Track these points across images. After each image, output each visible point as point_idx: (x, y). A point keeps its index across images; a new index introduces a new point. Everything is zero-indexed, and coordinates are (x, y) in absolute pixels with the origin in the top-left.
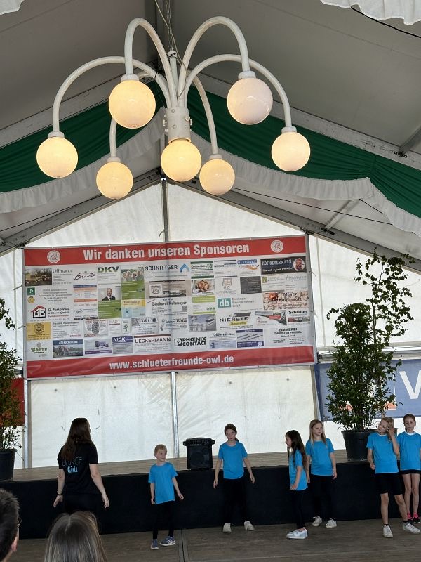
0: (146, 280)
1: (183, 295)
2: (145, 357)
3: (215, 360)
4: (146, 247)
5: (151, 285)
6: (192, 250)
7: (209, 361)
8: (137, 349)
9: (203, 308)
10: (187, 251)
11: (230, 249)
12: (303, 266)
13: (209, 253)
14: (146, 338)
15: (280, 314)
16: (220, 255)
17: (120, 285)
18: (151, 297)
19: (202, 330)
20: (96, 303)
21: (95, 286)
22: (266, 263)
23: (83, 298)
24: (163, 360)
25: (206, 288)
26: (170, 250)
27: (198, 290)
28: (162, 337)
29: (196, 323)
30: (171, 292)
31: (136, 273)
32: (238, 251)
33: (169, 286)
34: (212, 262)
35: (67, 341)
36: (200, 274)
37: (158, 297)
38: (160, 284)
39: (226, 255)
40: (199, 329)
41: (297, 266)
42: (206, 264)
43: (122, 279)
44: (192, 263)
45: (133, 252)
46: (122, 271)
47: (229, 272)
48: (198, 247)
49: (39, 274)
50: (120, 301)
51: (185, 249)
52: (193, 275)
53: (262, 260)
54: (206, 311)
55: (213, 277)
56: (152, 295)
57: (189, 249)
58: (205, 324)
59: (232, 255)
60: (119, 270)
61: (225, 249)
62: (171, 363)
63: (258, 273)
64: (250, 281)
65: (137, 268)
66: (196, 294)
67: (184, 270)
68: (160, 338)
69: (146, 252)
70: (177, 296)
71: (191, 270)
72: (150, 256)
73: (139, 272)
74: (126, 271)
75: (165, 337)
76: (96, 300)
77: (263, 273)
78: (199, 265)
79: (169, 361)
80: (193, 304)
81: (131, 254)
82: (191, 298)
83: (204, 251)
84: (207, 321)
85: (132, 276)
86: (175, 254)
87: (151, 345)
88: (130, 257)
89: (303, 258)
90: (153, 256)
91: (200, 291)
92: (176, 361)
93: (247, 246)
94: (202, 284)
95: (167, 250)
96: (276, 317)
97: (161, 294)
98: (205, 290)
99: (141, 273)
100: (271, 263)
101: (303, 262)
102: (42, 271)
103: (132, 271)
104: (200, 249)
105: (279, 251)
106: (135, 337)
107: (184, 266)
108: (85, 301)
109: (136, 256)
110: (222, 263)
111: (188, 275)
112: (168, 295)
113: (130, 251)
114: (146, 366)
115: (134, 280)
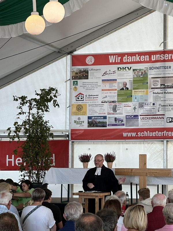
2: (147, 130)
4: (150, 54)
5: (152, 80)
8: (141, 124)
14: (148, 117)
17: (132, 79)
18: (152, 88)
20: (116, 91)
21: (116, 80)
23: (108, 88)
24: (158, 132)
26: (167, 55)
30: (166, 85)
31: (143, 71)
33: (165, 80)
35: (97, 117)
37: (157, 88)
38: (159, 80)
43: (133, 76)
46: (134, 70)
49: (81, 72)
50: (131, 91)
56: (153, 87)
60: (132, 69)
62: (164, 134)
65: (143, 68)
68: (157, 116)
69: (150, 57)
70: (170, 88)
72: (153, 60)
73: (145, 71)
74: (136, 70)
75: (160, 116)
76: (116, 90)
81: (140, 58)
85: (140, 74)
86: (170, 59)
87: (151, 121)
88: (139, 60)
90: (155, 59)
92: (167, 133)
95: (165, 56)
97: (159, 86)
99: (146, 72)
102: (82, 70)
103: (140, 70)
106: (140, 115)
108: (109, 90)
112: (164, 87)
113: (139, 57)
114: (146, 136)
115: (141, 76)
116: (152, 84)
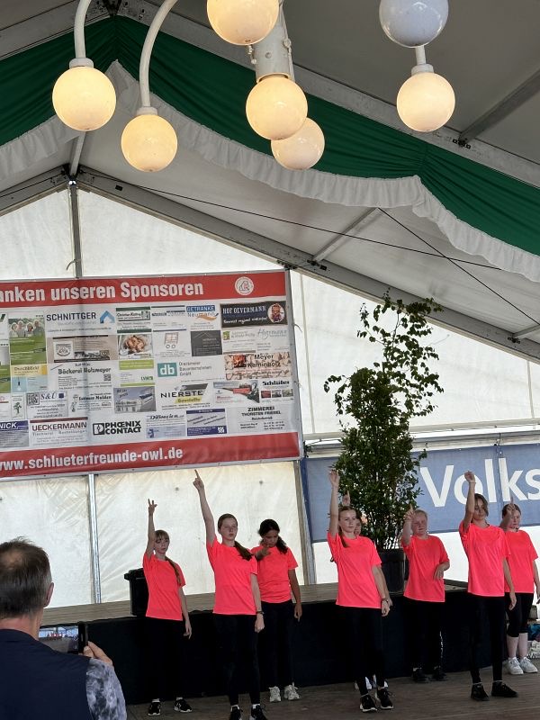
0: (48, 335)
1: (104, 357)
2: (48, 452)
3: (155, 456)
4: (48, 285)
5: (55, 343)
6: (118, 291)
7: (145, 456)
8: (36, 440)
9: (136, 377)
10: (110, 292)
11: (175, 290)
12: (283, 316)
13: (143, 295)
14: (49, 424)
15: (250, 387)
16: (161, 299)
17: (8, 342)
18: (55, 361)
19: (134, 410)
22: (228, 311)
24: (76, 456)
25: (139, 347)
26: (84, 290)
27: (128, 350)
28: (74, 422)
29: (125, 400)
30: (87, 353)
31: (33, 324)
32: (187, 293)
33: (84, 344)
34: (149, 308)
36: (132, 326)
37: (67, 361)
38: (70, 342)
39: (169, 298)
40: (130, 409)
41: (273, 316)
42: (140, 312)
43: (10, 333)
44: (118, 310)
45: (27, 292)
46: (11, 321)
47: (174, 324)
48: (128, 285)
50: (8, 367)
51: (108, 288)
52: (120, 328)
53: (223, 307)
54: (140, 382)
55: (150, 331)
56: (57, 357)
57: (113, 288)
58: (139, 401)
59: (177, 298)
60: (6, 319)
61: (168, 290)
62: (88, 460)
63: (216, 324)
64: (205, 337)
65: (33, 317)
66: (125, 356)
67: (107, 319)
68: (70, 422)
69: (48, 294)
70: (97, 360)
71: (116, 321)
72: (53, 299)
73: (36, 324)
74: (16, 321)
75: (78, 422)
77: (224, 326)
78: (129, 312)
79: (86, 458)
80: (121, 372)
81: (24, 295)
82: (117, 362)
83: (135, 292)
84: (143, 397)
85: (26, 329)
86: (92, 297)
87: (56, 434)
88: (23, 300)
89: (283, 304)
90: (58, 298)
91: (130, 352)
92: (96, 457)
93: (200, 285)
94: (133, 342)
95: (81, 290)
96: (243, 390)
97: (71, 356)
98: (138, 351)
99: (41, 325)
100: (236, 311)
101: (282, 310)
103: (25, 321)
104: (129, 289)
105: (245, 293)
106: (32, 422)
107: (107, 314)
109: (33, 299)
110: (165, 310)
111: (113, 327)
112: (82, 357)
113: (22, 292)
114: (49, 466)
115: (29, 335)
116: (55, 353)
